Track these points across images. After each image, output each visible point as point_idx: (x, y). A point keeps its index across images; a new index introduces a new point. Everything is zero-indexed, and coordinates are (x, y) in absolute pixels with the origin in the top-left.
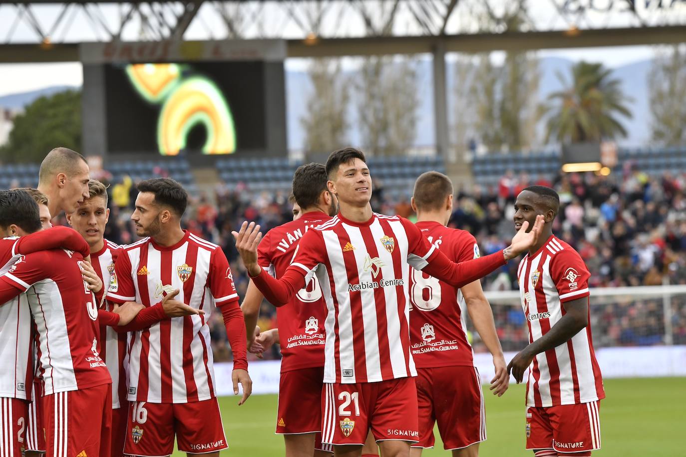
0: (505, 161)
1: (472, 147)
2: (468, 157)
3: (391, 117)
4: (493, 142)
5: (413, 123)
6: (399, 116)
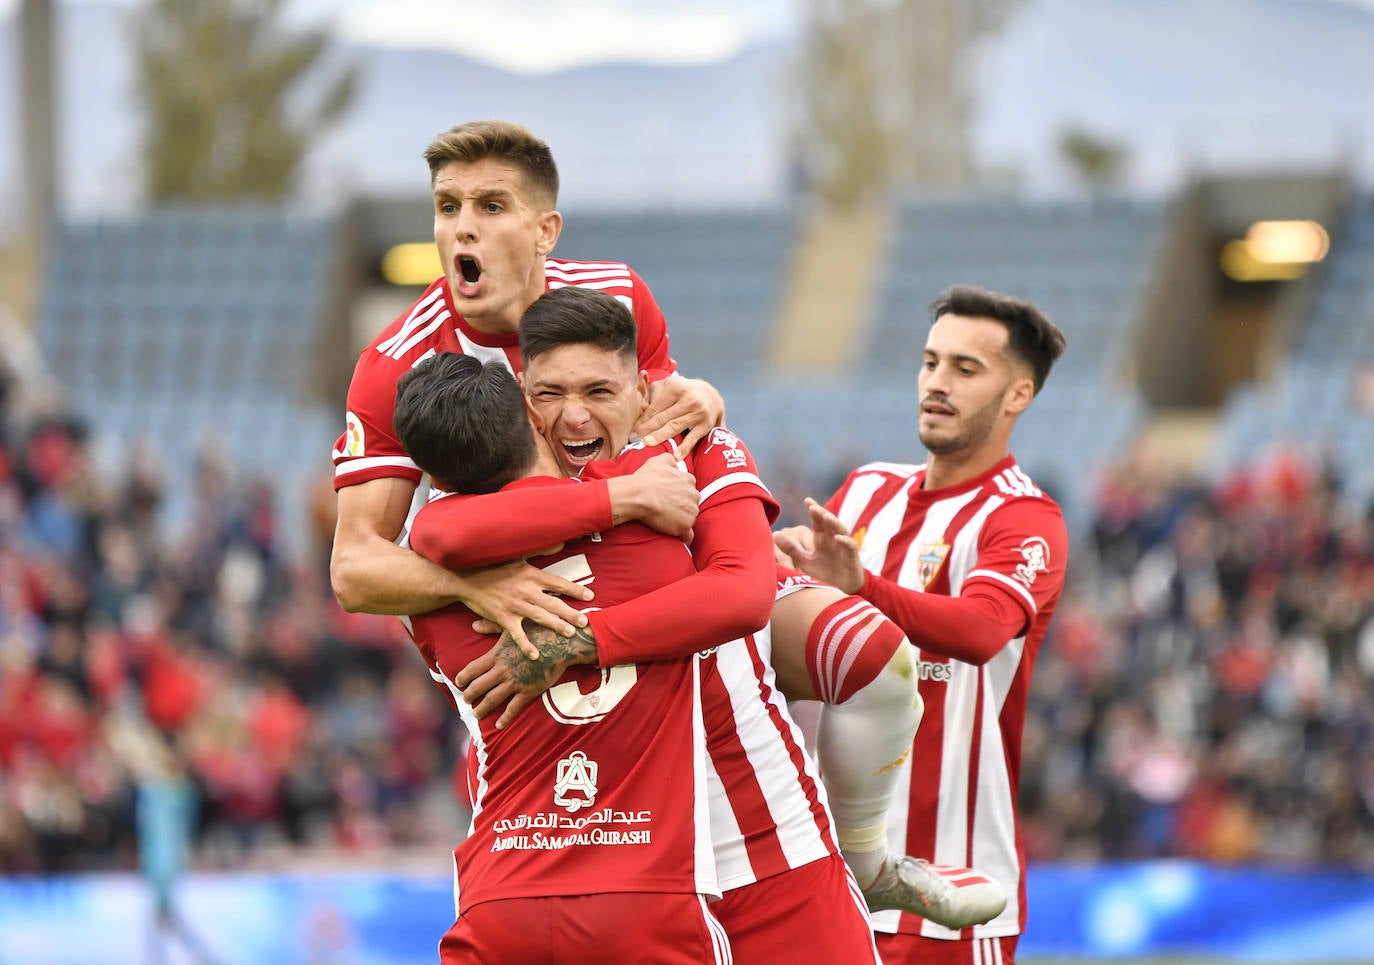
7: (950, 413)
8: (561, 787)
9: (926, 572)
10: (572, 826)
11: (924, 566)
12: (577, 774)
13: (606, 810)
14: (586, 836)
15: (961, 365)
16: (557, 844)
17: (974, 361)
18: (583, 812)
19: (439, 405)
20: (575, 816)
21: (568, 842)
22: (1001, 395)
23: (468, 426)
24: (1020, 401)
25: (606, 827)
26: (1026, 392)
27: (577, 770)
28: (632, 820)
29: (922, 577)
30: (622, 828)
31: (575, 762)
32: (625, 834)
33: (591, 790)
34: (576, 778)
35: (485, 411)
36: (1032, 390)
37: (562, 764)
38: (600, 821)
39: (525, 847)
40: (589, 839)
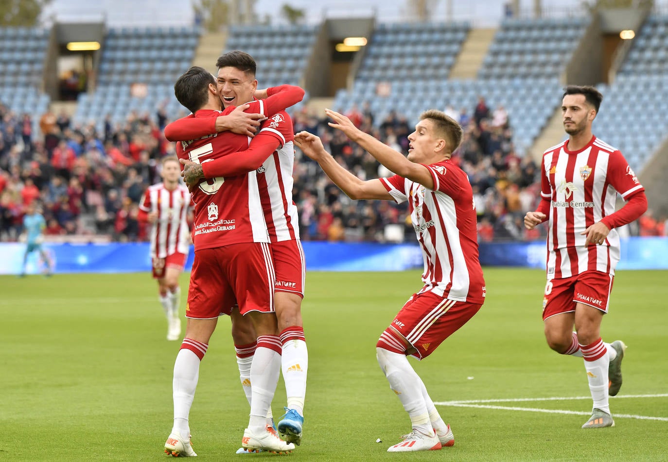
7: (574, 122)
8: (210, 215)
9: (585, 176)
10: (212, 225)
11: (583, 175)
12: (213, 210)
13: (221, 220)
14: (216, 228)
15: (573, 108)
16: (208, 231)
17: (577, 107)
18: (215, 221)
20: (213, 222)
21: (211, 231)
22: (587, 115)
24: (592, 116)
25: (222, 225)
26: (593, 113)
27: (213, 208)
28: (229, 222)
29: (583, 178)
30: (227, 225)
31: (212, 206)
32: (227, 227)
33: (217, 214)
36: (595, 112)
37: (209, 207)
38: (220, 223)
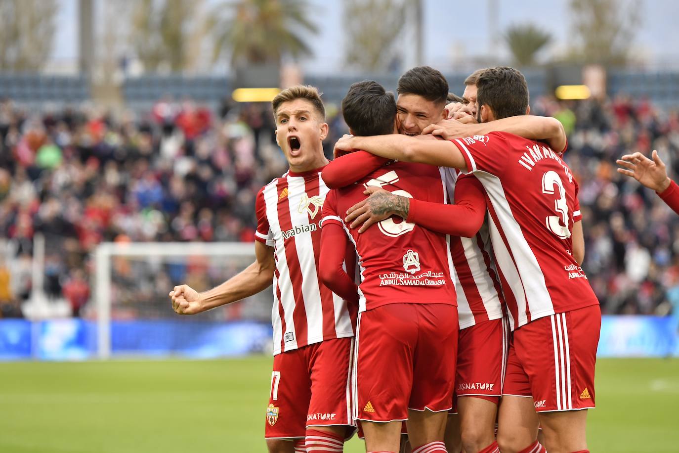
0: (164, 83)
1: (123, 63)
2: (118, 77)
3: (24, 22)
4: (151, 59)
5: (51, 32)
6: (33, 24)
8: (406, 266)
10: (415, 278)
13: (429, 272)
14: (423, 281)
19: (361, 101)
20: (415, 275)
23: (369, 113)
25: (430, 278)
27: (411, 257)
30: (435, 279)
31: (409, 254)
32: (436, 282)
33: (418, 264)
34: (411, 260)
35: (378, 110)
37: (404, 257)
38: (427, 276)
39: (397, 284)
40: (424, 283)
